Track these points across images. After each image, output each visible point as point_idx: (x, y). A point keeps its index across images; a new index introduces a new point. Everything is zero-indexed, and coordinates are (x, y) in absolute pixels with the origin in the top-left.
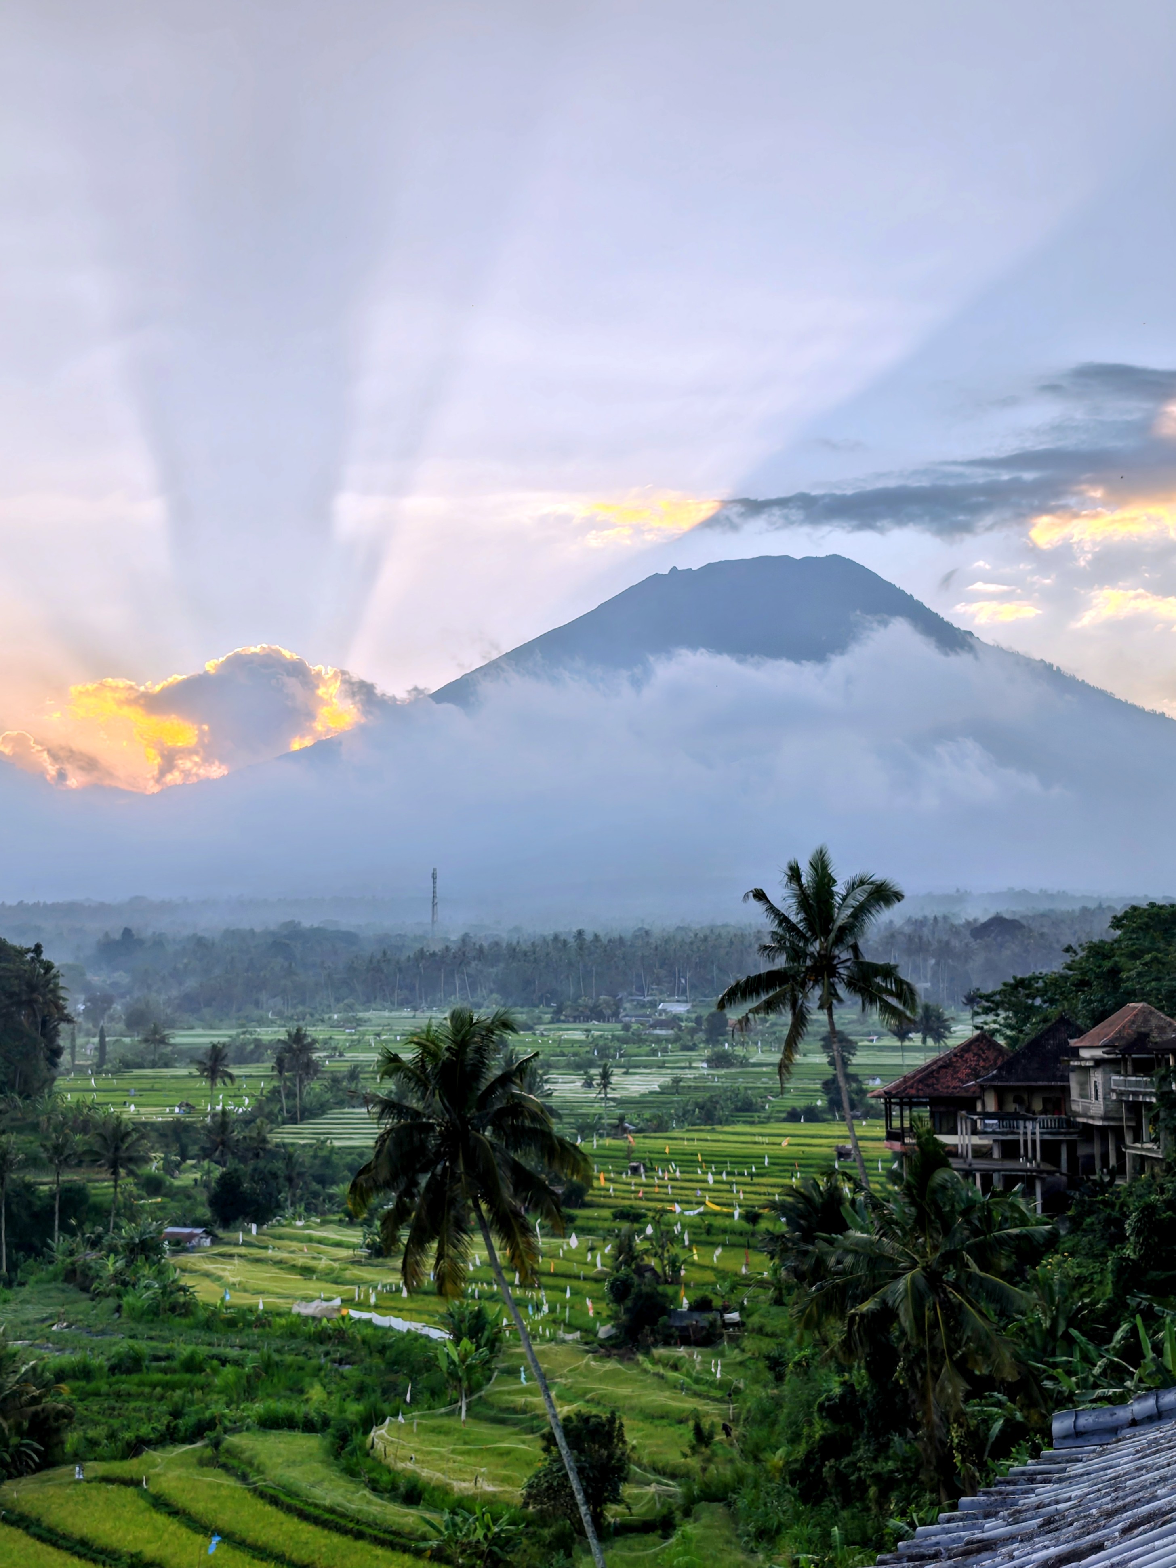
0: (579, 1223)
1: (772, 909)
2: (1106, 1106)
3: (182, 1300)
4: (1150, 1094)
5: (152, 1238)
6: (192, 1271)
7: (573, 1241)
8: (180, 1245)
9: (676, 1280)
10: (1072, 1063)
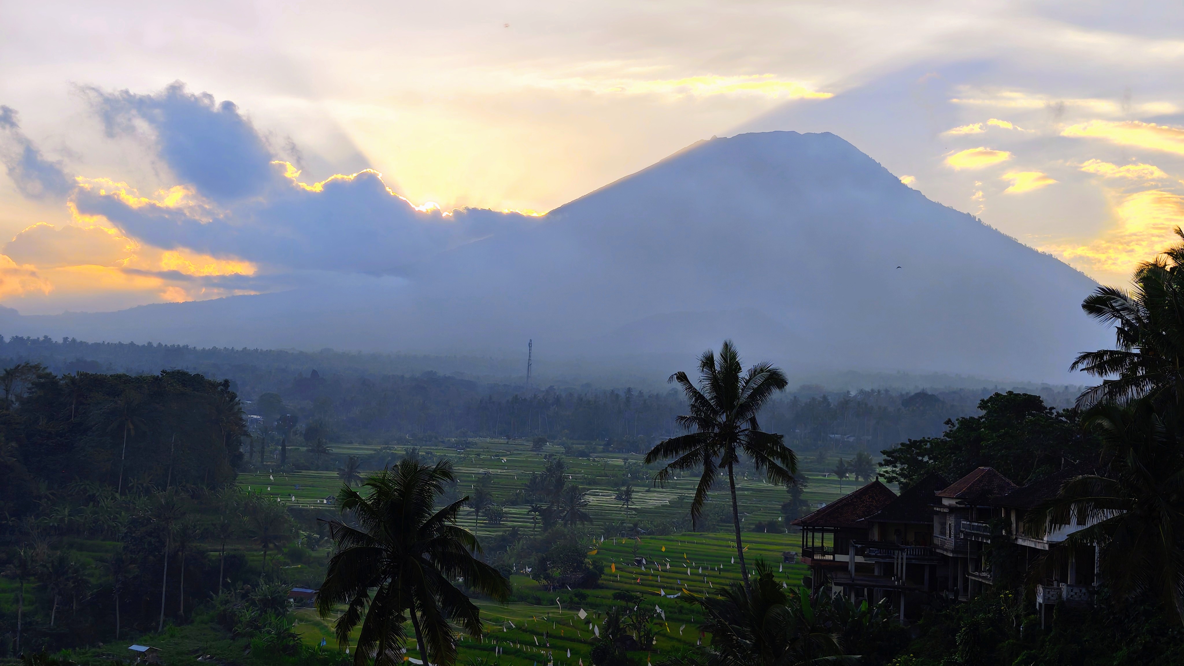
0: (589, 600)
1: (690, 387)
2: (956, 543)
3: (292, 643)
4: (987, 538)
5: (281, 596)
6: (307, 621)
7: (583, 614)
8: (302, 601)
9: (648, 647)
10: (935, 509)
